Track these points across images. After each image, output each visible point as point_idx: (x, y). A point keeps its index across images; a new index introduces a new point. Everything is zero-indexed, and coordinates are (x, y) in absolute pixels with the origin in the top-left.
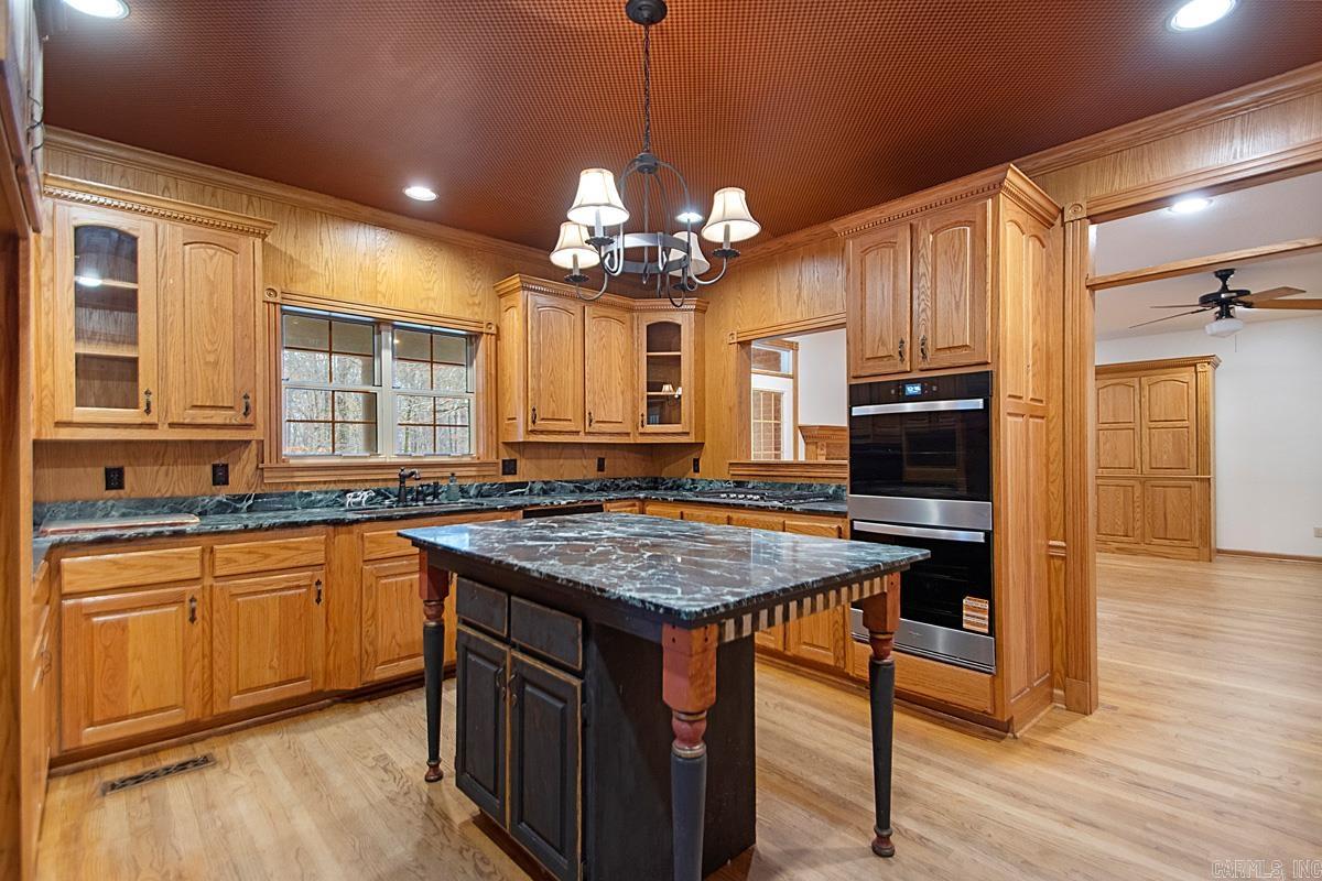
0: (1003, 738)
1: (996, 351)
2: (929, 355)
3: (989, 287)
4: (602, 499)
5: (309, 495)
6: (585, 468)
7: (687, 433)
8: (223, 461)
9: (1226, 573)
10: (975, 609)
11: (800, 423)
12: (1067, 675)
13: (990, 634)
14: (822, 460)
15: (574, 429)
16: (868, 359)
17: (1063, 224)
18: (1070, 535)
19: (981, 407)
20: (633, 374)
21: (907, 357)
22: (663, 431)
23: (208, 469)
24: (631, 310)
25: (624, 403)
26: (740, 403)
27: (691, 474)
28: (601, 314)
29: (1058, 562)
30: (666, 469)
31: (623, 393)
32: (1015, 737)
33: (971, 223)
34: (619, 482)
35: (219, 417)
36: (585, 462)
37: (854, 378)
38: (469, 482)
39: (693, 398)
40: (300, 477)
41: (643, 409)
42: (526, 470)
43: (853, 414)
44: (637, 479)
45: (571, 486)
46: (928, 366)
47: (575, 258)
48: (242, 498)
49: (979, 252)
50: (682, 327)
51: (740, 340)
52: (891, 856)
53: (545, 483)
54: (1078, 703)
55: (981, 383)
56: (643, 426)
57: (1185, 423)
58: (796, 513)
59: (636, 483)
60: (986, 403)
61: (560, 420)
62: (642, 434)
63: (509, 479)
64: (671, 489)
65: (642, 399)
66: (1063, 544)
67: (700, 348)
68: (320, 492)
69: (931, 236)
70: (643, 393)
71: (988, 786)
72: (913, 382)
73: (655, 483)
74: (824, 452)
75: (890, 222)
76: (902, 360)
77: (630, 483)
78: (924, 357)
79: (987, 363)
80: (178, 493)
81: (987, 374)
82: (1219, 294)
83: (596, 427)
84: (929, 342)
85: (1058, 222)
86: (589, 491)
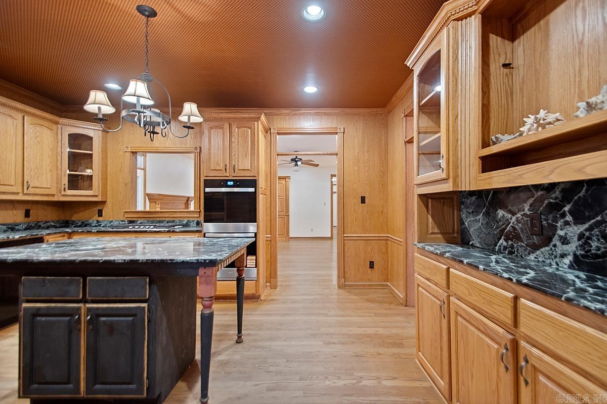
0: (257, 301)
1: (258, 172)
2: (236, 171)
3: (256, 151)
4: (44, 233)
6: (17, 215)
7: (97, 196)
9: (292, 244)
10: (251, 260)
11: (147, 192)
12: (271, 277)
13: (256, 267)
14: (158, 210)
15: (15, 191)
16: (212, 170)
17: (270, 133)
18: (272, 233)
19: (254, 191)
20: (57, 160)
21: (228, 171)
22: (80, 194)
24: (57, 123)
25: (52, 176)
26: (132, 182)
27: (96, 217)
28: (36, 122)
29: (269, 242)
30: (75, 216)
31: (51, 171)
32: (261, 300)
33: (250, 128)
34: (41, 224)
36: (15, 212)
37: (206, 176)
39: (100, 177)
41: (65, 181)
43: (206, 191)
44: (53, 222)
46: (235, 175)
47: (99, 109)
49: (253, 138)
50: (93, 139)
51: (132, 151)
52: (242, 342)
54: (274, 285)
55: (253, 183)
56: (65, 190)
57: (283, 197)
58: (176, 232)
59: (53, 224)
60: (255, 190)
61: (5, 185)
62: (63, 195)
64: (80, 226)
65: (65, 175)
66: (270, 236)
67: (105, 151)
69: (237, 129)
70: (65, 172)
71: (260, 315)
72: (230, 180)
73: (66, 224)
74: (159, 206)
75: (221, 119)
76: (226, 172)
77: (48, 224)
78: (234, 172)
79: (255, 176)
81: (256, 180)
82: (295, 159)
83: (31, 191)
84: (236, 166)
85: (269, 132)
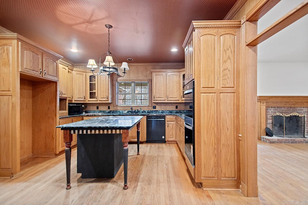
5: (120, 111)
6: (172, 108)
8: (109, 106)
15: (164, 100)
23: (108, 107)
25: (177, 93)
31: (177, 91)
34: (182, 111)
35: (104, 99)
38: (146, 110)
40: (119, 108)
41: (182, 94)
42: (158, 108)
45: (168, 112)
48: (111, 111)
53: (162, 111)
56: (182, 98)
61: (160, 98)
62: (182, 100)
63: (154, 110)
65: (182, 92)
68: (121, 111)
80: (104, 110)
83: (169, 99)
86: (173, 113)
